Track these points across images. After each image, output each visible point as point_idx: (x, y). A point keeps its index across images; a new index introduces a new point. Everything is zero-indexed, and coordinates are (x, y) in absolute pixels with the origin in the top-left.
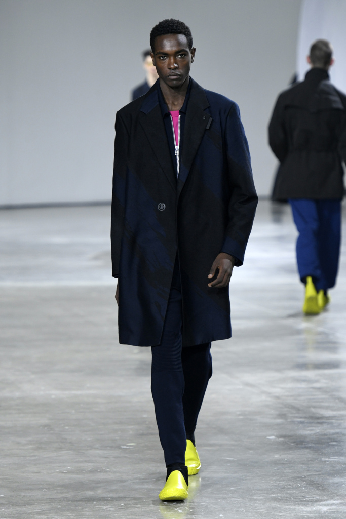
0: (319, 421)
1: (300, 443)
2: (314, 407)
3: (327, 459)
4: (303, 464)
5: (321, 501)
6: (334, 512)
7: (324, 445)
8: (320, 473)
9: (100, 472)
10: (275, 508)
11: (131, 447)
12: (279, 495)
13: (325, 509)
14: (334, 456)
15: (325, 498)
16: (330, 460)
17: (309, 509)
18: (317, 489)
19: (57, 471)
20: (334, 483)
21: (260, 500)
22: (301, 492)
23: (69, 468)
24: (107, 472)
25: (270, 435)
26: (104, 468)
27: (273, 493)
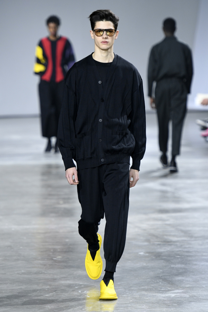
0: (169, 243)
1: (158, 256)
2: (166, 235)
3: (174, 266)
4: (160, 269)
5: (171, 290)
6: (179, 297)
7: (172, 258)
8: (170, 274)
9: (41, 273)
10: (144, 295)
11: (59, 259)
12: (146, 287)
13: (173, 295)
14: (178, 264)
15: (173, 289)
16: (176, 266)
17: (164, 295)
18: (169, 284)
19: (16, 273)
20: (178, 280)
21: (135, 290)
22: (159, 285)
23: (23, 271)
24: (45, 273)
25: (141, 252)
26: (43, 271)
27: (143, 286)
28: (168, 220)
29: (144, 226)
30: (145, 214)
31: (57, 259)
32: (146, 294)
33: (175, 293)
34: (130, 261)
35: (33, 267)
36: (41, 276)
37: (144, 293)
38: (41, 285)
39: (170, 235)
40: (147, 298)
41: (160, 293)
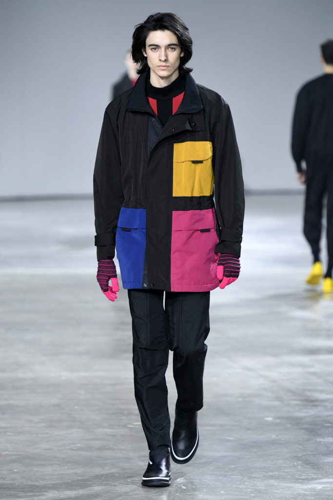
0: (314, 404)
1: (296, 422)
2: (309, 390)
3: (322, 440)
4: (299, 444)
5: (316, 479)
6: (329, 491)
7: (319, 427)
8: (315, 453)
9: (108, 449)
10: (273, 486)
11: (137, 427)
12: (276, 473)
13: (320, 487)
14: (328, 437)
15: (320, 476)
16: (325, 440)
17: (304, 487)
18: (313, 468)
19: (68, 448)
20: (328, 463)
21: (258, 478)
22: (297, 471)
23: (79, 445)
24: (114, 449)
25: (268, 417)
26: (112, 446)
27: (271, 471)
28: (311, 366)
29: (274, 374)
30: (275, 355)
31: (134, 426)
32: (277, 484)
33: (323, 483)
34: (250, 432)
35: (94, 439)
36: (109, 453)
37: (272, 482)
38: (107, 468)
39: (315, 391)
40: (278, 491)
41: (299, 483)
